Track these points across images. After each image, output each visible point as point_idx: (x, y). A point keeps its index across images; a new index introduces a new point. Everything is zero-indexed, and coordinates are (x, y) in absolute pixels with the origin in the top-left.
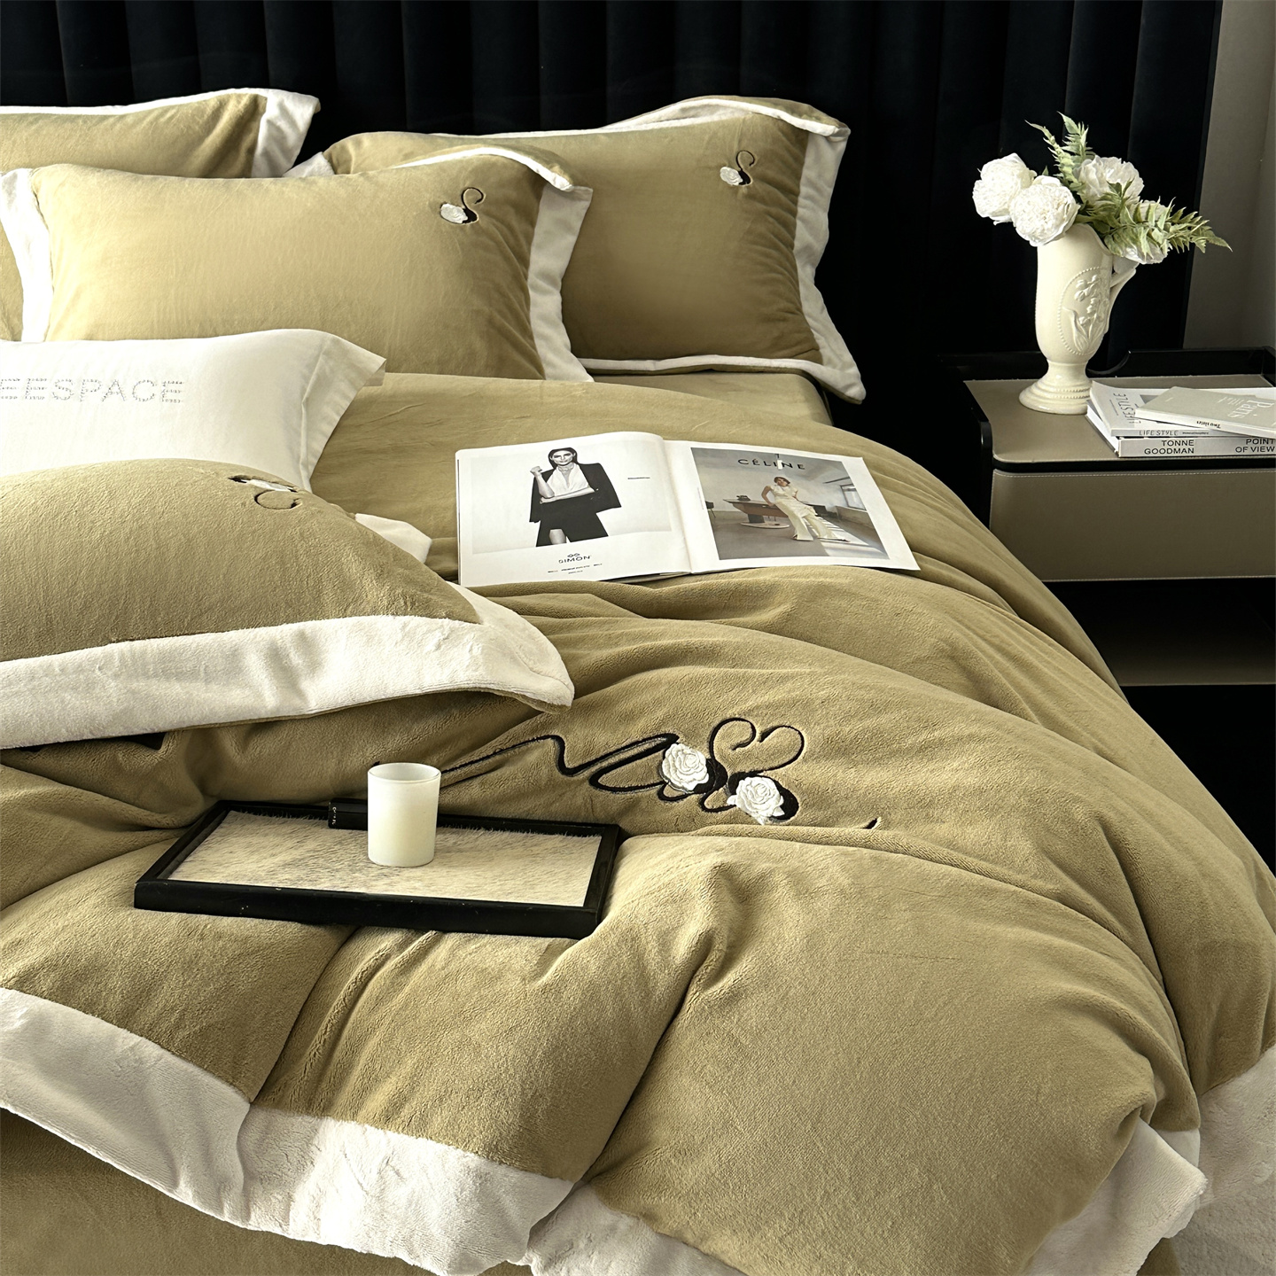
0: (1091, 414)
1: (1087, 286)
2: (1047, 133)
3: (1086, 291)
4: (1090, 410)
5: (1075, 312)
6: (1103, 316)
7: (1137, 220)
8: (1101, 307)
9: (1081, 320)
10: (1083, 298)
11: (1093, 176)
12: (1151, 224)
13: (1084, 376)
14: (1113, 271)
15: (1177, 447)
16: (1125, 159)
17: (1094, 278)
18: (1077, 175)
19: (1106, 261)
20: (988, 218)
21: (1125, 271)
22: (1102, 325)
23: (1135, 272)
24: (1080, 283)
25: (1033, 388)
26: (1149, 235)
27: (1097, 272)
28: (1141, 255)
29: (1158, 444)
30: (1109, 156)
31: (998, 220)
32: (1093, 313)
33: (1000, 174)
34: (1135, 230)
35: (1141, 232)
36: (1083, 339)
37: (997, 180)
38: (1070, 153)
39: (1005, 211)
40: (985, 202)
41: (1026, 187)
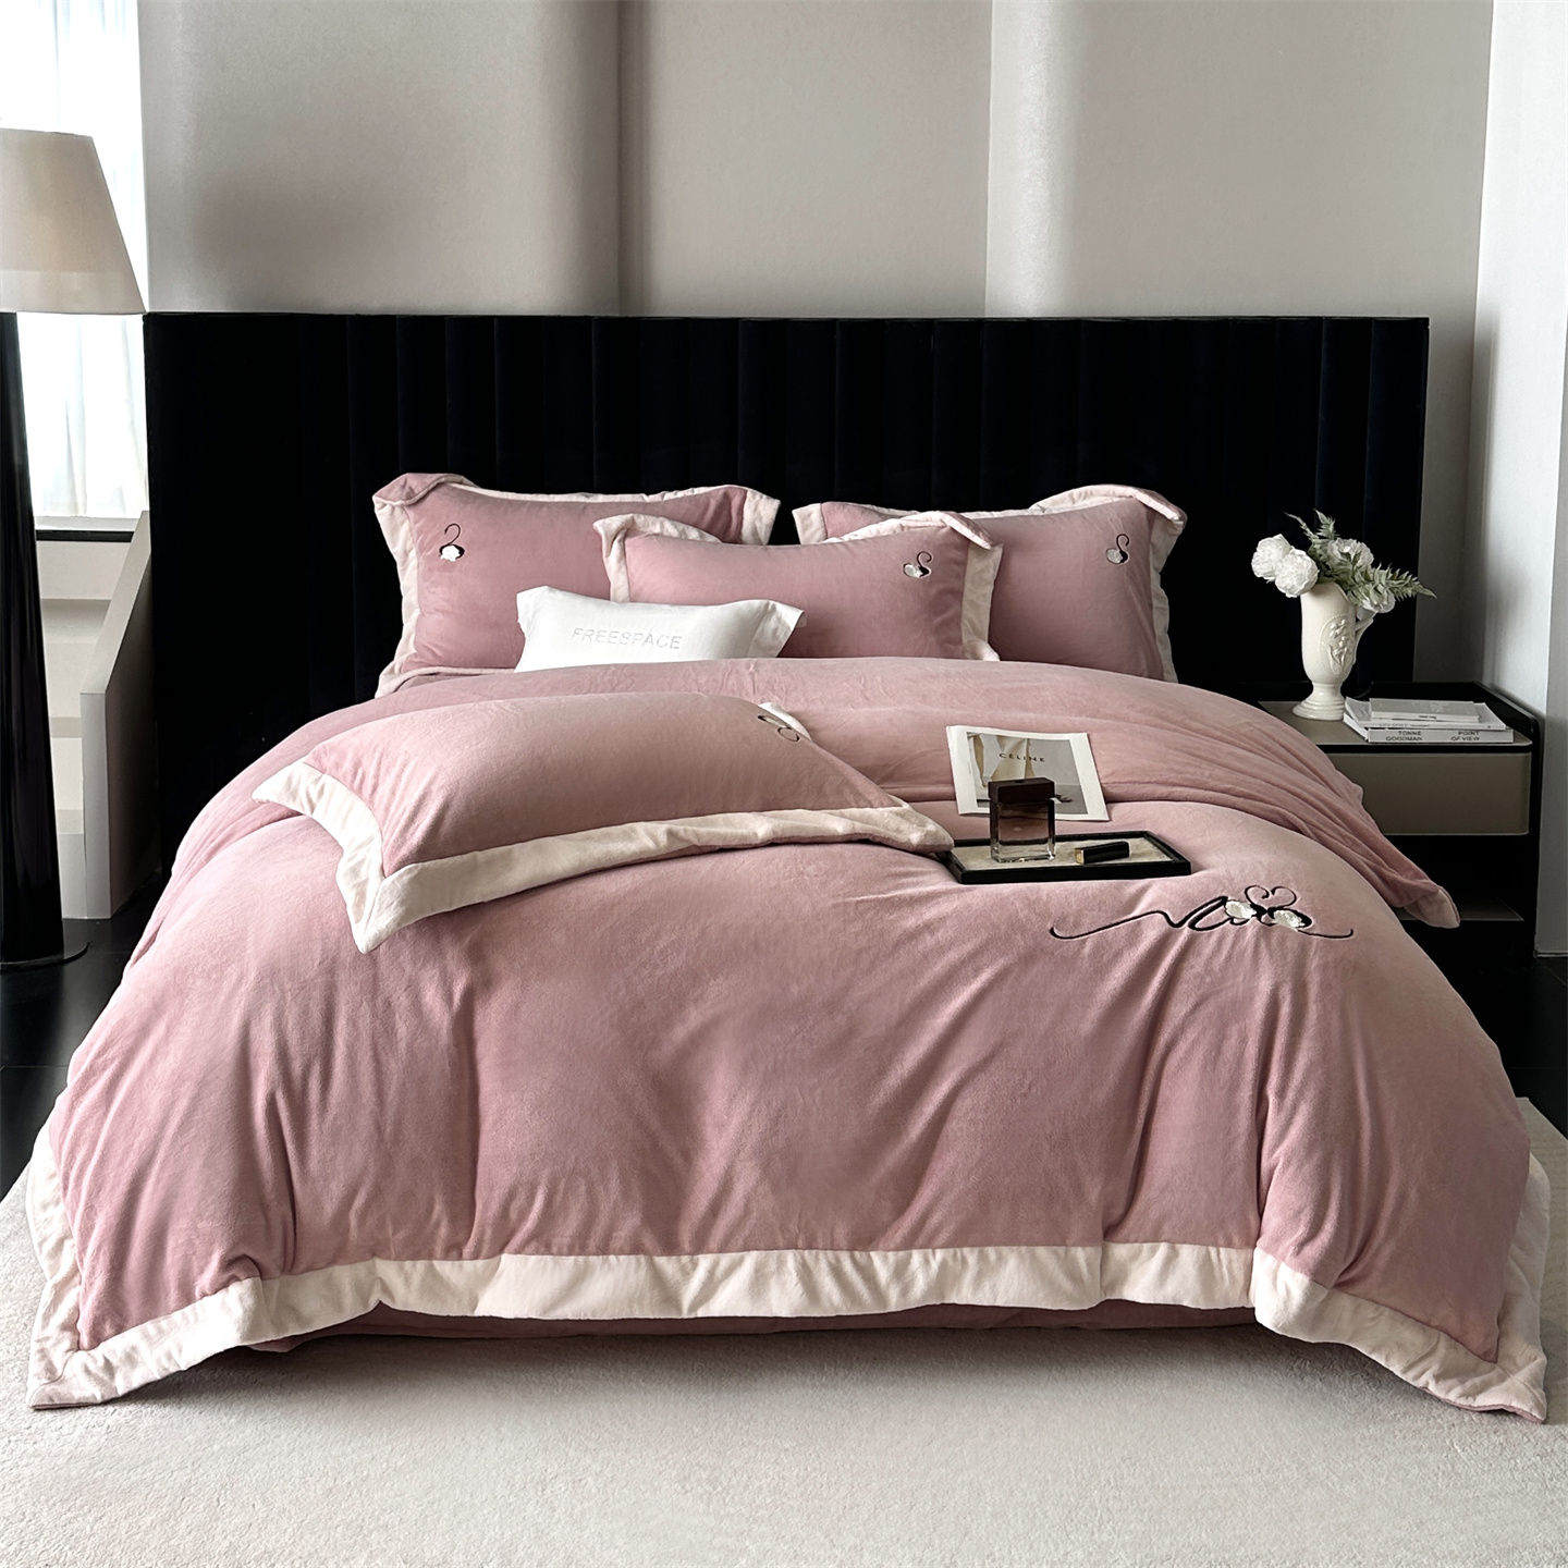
0: (1347, 719)
1: (1338, 627)
2: (1300, 520)
3: (1338, 631)
4: (1345, 716)
5: (1332, 648)
6: (1351, 650)
7: (1368, 580)
8: (1348, 643)
9: (1336, 652)
10: (1336, 636)
11: (1336, 552)
12: (1377, 582)
13: (1339, 694)
14: (1357, 620)
15: (1410, 736)
16: (1359, 540)
17: (1343, 622)
18: (1326, 551)
19: (1351, 609)
20: (1262, 578)
21: (1364, 620)
22: (1351, 657)
23: (1372, 621)
24: (1333, 625)
25: (1303, 703)
26: (1376, 589)
27: (1344, 617)
28: (1372, 604)
29: (1395, 733)
30: (1348, 538)
31: (1270, 579)
32: (1344, 647)
33: (1268, 547)
34: (1367, 586)
35: (1370, 587)
36: (1338, 666)
37: (1267, 552)
38: (1321, 537)
39: (1272, 573)
40: (1258, 566)
41: (1284, 557)
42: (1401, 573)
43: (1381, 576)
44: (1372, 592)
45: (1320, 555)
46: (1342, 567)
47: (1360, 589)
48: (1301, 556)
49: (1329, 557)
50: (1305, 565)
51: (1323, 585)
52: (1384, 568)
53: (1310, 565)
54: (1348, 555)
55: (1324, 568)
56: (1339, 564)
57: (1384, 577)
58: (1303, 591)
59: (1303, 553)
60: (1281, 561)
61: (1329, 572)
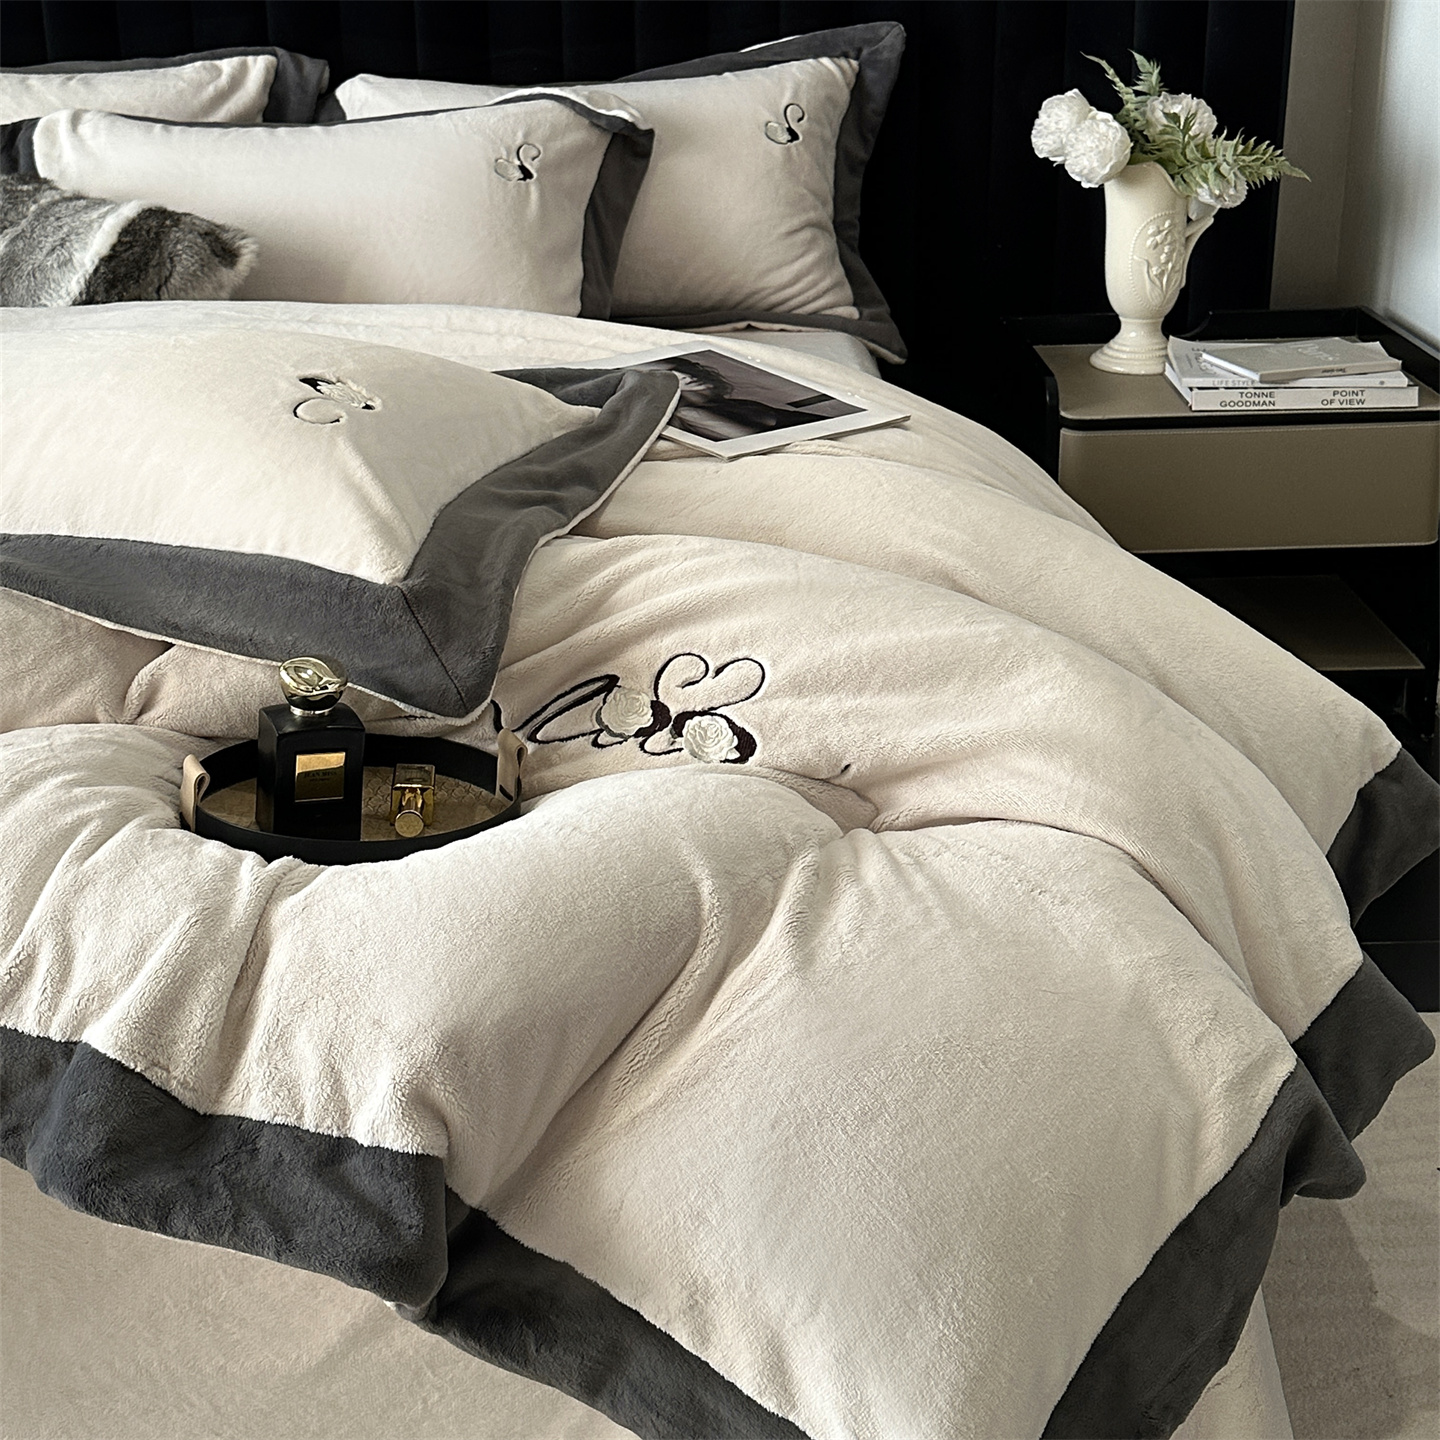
1: (1160, 232)
3: (1159, 238)
4: (1167, 369)
5: (1148, 265)
6: (1177, 268)
7: (1206, 156)
8: (1175, 255)
9: (1154, 271)
10: (1156, 245)
11: (1159, 114)
12: (1220, 158)
13: (1160, 333)
14: (1189, 220)
15: (1257, 400)
16: (1196, 94)
17: (1167, 225)
20: (1046, 159)
22: (1178, 276)
23: (1212, 221)
24: (1151, 229)
25: (1106, 349)
26: (1217, 170)
29: (1231, 396)
30: (1178, 93)
31: (1059, 160)
32: (1167, 263)
33: (1056, 110)
34: (1203, 166)
35: (1209, 168)
36: (1157, 291)
37: (1054, 118)
38: (1138, 93)
39: (1061, 151)
40: (1041, 141)
41: (1079, 123)
42: (1257, 143)
43: (1226, 149)
44: (1211, 176)
45: (1136, 121)
46: (1167, 137)
47: (1194, 172)
48: (1106, 121)
49: (1148, 123)
50: (1111, 136)
51: (1138, 166)
52: (1229, 138)
53: (1119, 135)
54: (1175, 118)
55: (1142, 141)
56: (1163, 133)
57: (1230, 152)
58: (1108, 178)
59: (1109, 116)
60: (1075, 132)
61: (1149, 147)
